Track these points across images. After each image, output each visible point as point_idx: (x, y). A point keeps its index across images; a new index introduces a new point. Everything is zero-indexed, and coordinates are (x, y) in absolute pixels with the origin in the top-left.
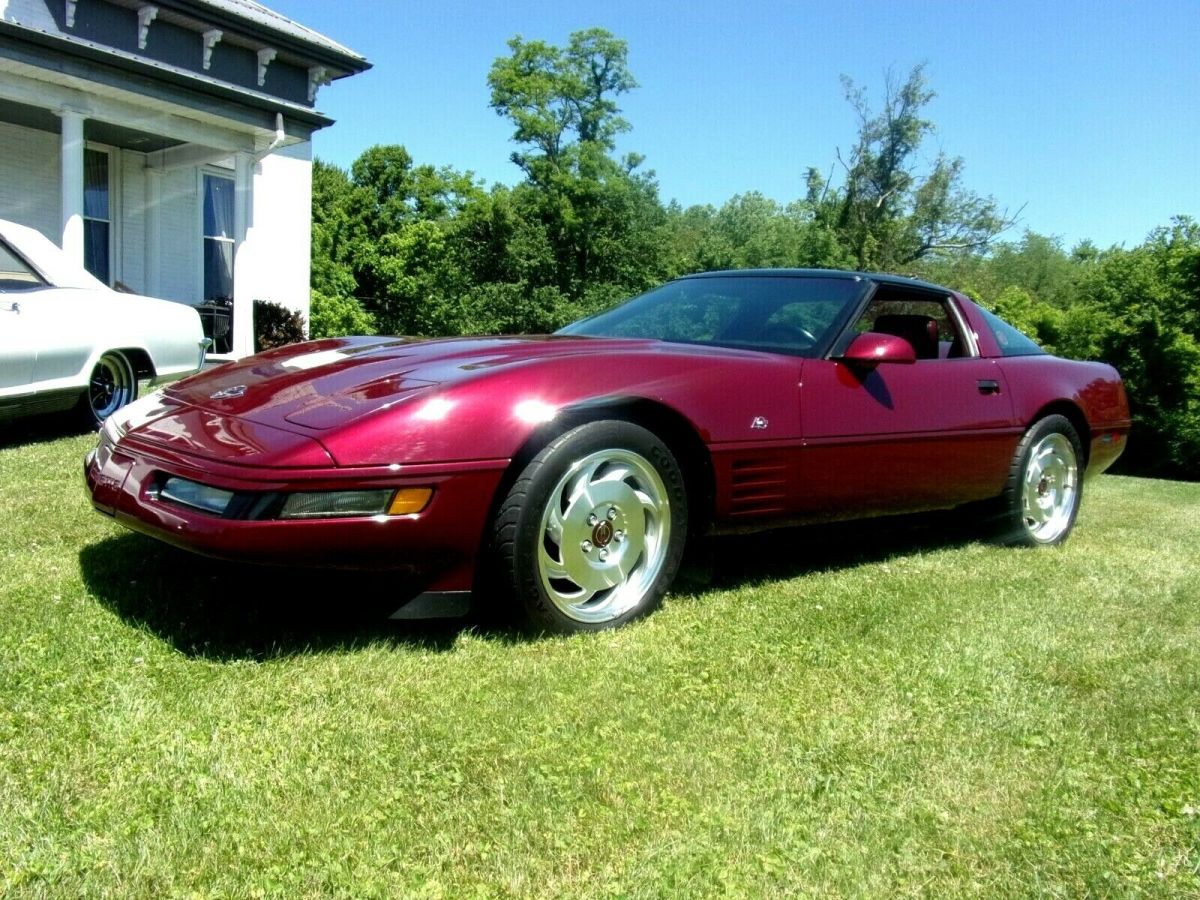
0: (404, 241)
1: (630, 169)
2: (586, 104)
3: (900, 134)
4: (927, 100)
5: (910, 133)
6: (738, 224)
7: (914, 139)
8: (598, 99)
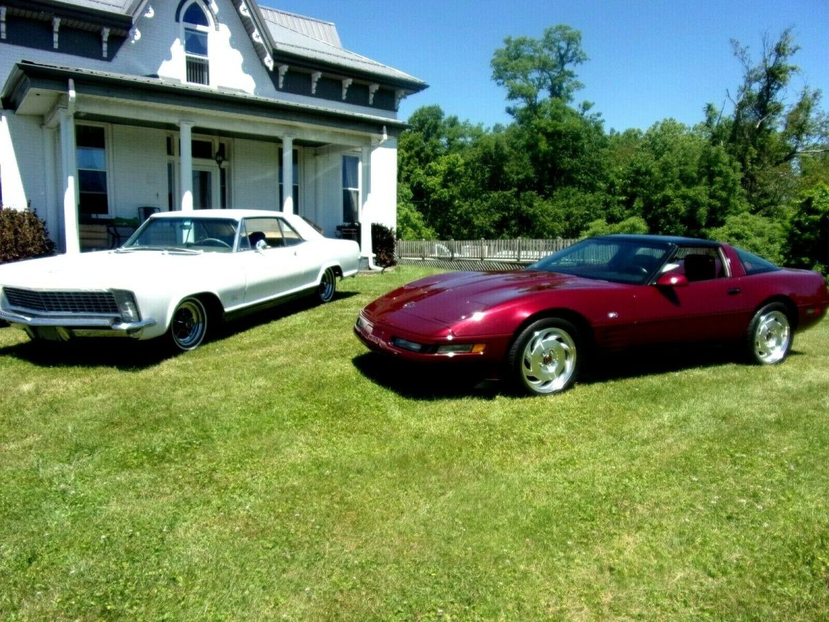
0: (441, 166)
1: (584, 111)
2: (554, 73)
3: (774, 76)
4: (794, 52)
5: (781, 76)
6: (659, 143)
7: (784, 80)
8: (562, 70)
